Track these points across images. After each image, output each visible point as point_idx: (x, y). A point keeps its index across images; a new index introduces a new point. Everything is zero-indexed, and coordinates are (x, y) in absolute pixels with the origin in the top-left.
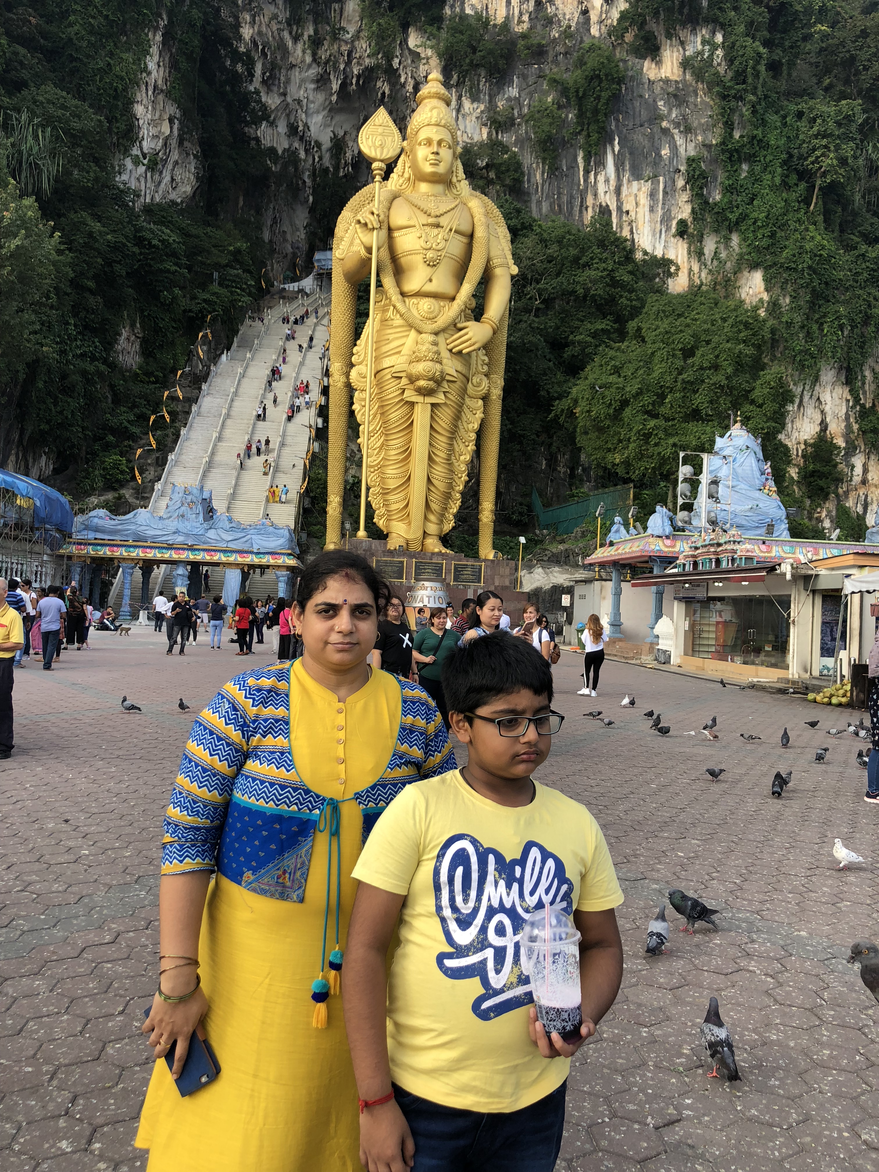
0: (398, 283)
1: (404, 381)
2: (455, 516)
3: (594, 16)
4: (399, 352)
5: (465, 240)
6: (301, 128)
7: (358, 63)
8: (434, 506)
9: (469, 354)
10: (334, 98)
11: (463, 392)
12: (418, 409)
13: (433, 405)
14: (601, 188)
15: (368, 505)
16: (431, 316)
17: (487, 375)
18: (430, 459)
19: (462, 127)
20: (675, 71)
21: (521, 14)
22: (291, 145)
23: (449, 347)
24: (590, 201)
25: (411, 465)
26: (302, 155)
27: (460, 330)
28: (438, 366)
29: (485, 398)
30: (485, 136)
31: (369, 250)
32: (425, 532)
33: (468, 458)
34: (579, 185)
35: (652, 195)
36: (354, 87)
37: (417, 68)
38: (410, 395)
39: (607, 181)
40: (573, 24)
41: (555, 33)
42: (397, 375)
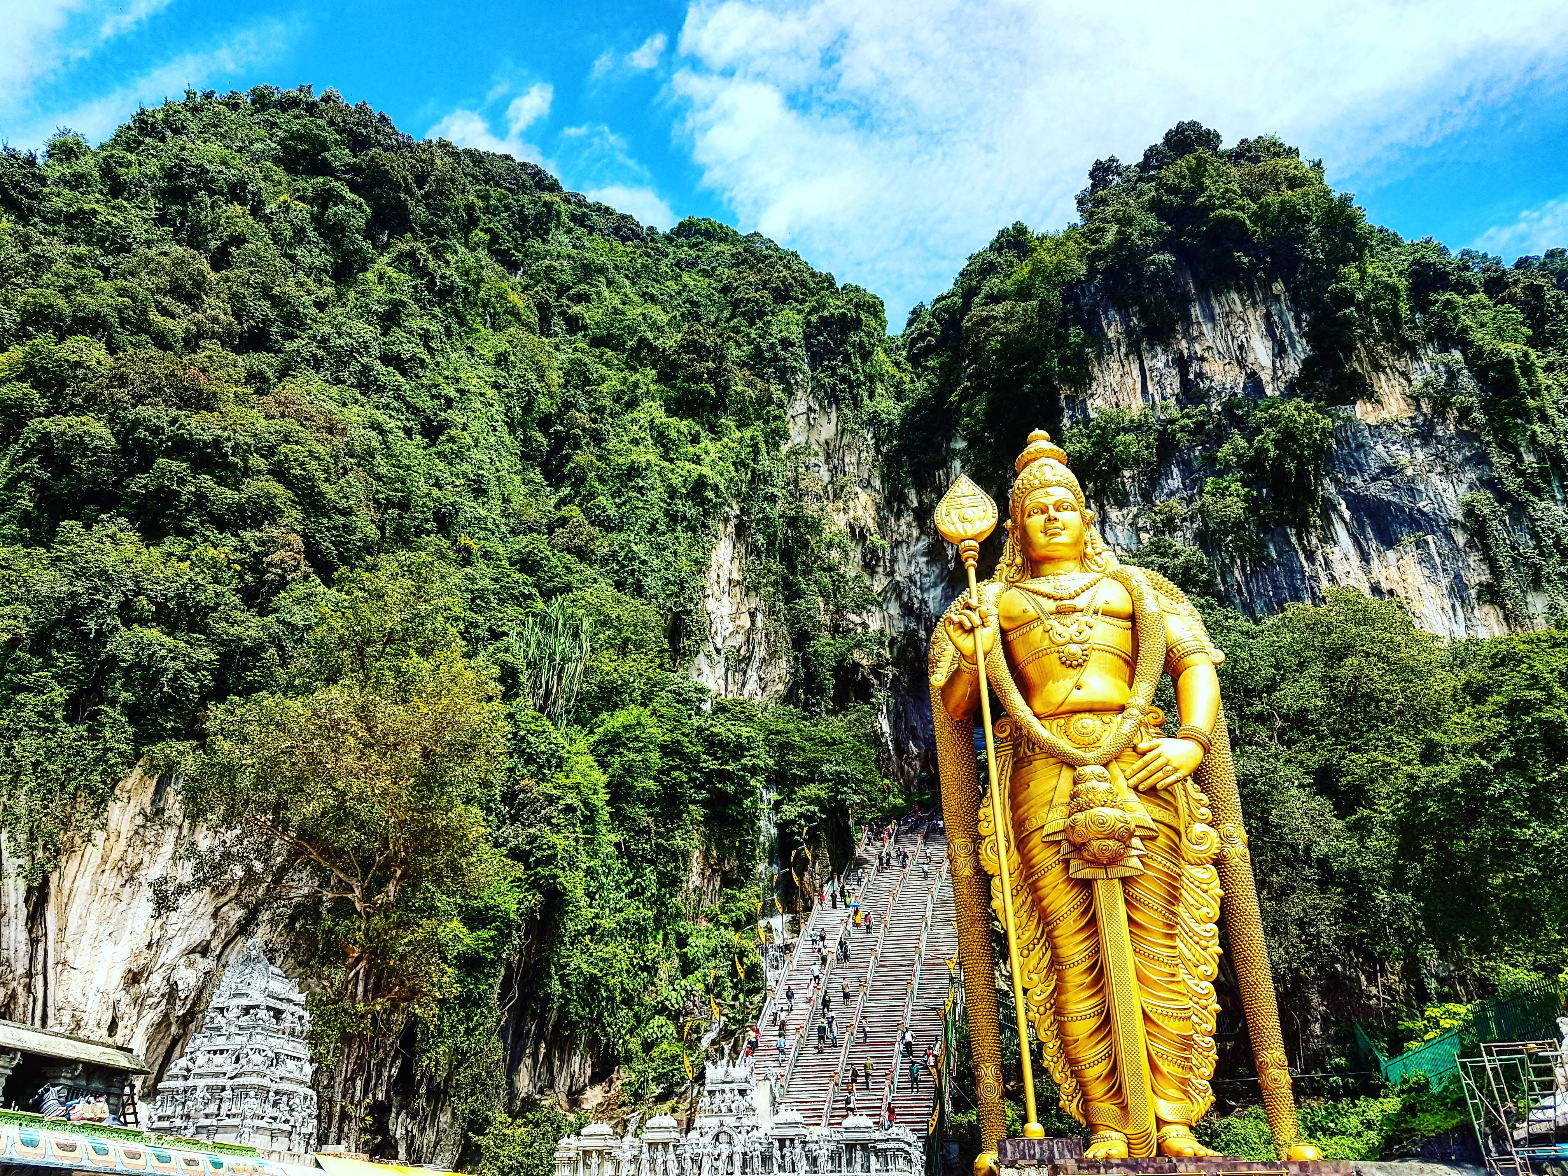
0: (1029, 701)
1: (1064, 847)
4: (1049, 803)
5: (1124, 624)
6: (917, 606)
8: (1166, 1066)
9: (1169, 789)
11: (1177, 854)
12: (1100, 890)
13: (1124, 880)
14: (1339, 569)
16: (1091, 739)
17: (1211, 824)
18: (1141, 975)
20: (1403, 406)
21: (1165, 400)
25: (1108, 990)
27: (1144, 754)
28: (1117, 813)
29: (1220, 864)
31: (972, 659)
32: (1157, 1118)
34: (1303, 571)
35: (1423, 561)
38: (1079, 871)
39: (1345, 558)
40: (1239, 391)
41: (1216, 407)
42: (1051, 839)
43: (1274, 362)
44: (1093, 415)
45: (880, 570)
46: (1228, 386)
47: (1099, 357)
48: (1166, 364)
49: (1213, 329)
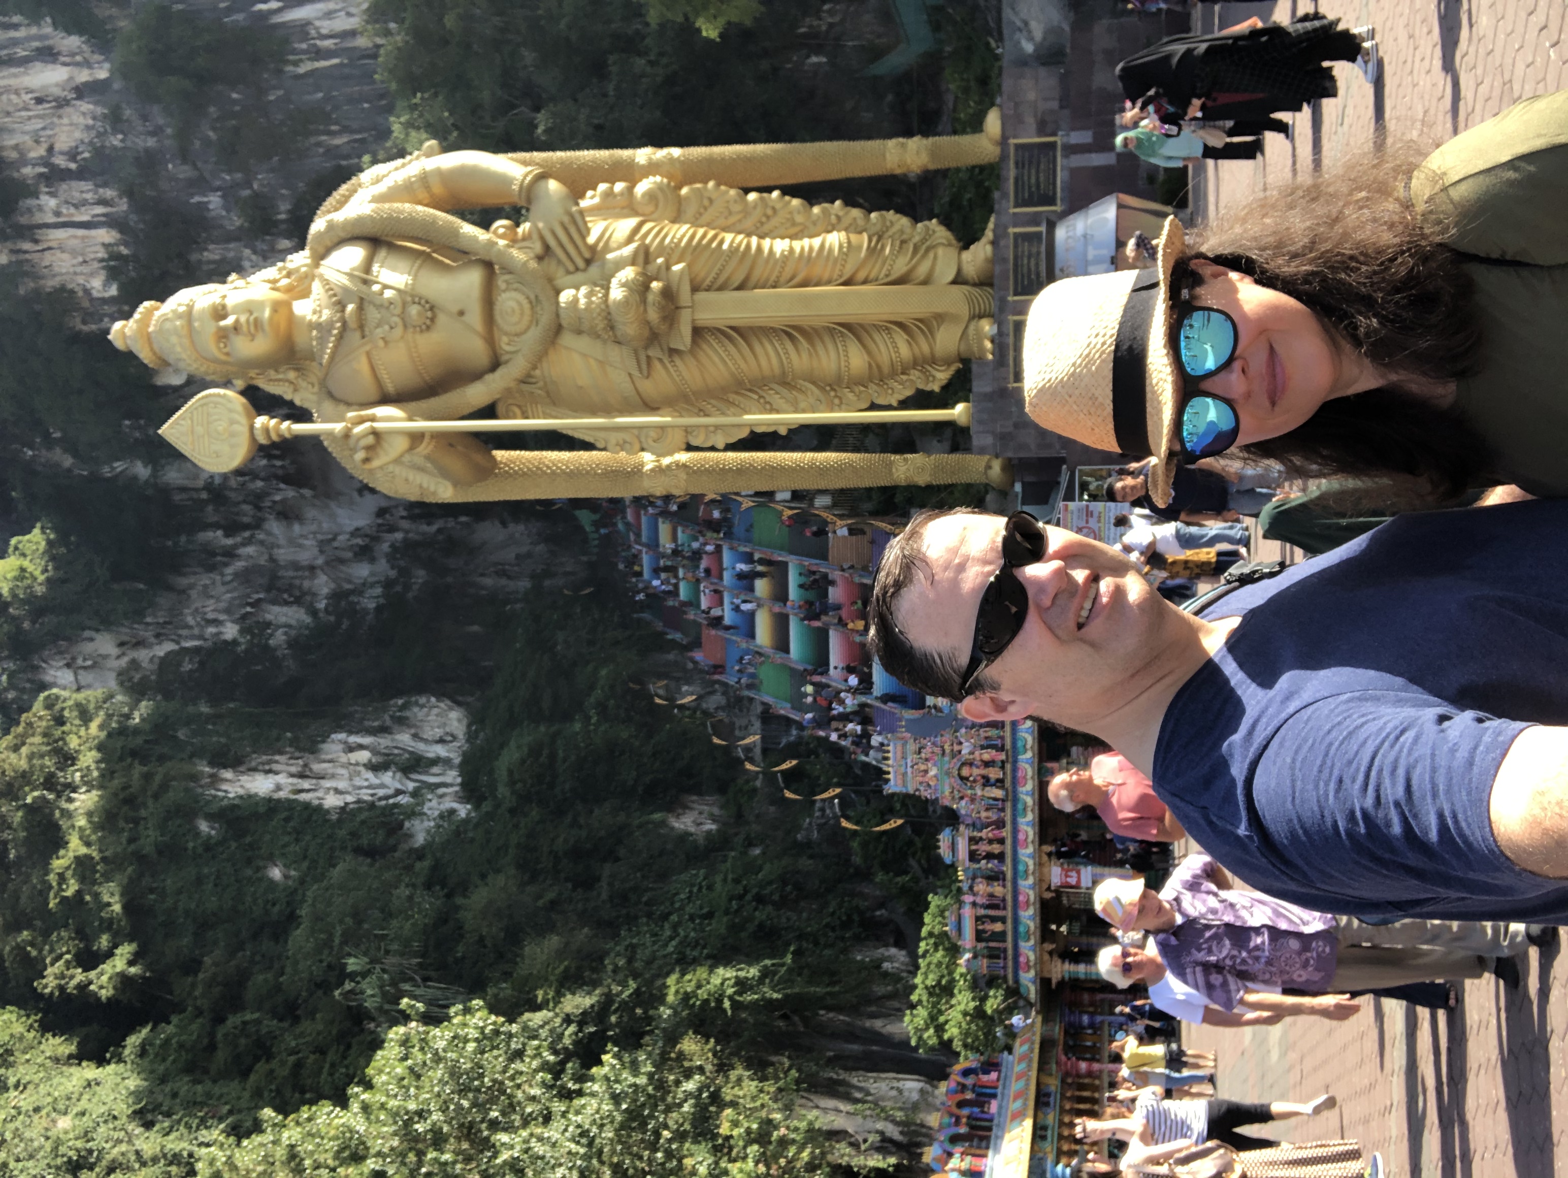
0: (476, 376)
1: (654, 351)
2: (916, 219)
3: (84, 76)
4: (600, 362)
5: (382, 253)
6: (359, 541)
8: (900, 267)
10: (307, 492)
12: (706, 317)
13: (695, 289)
14: (341, 24)
15: (904, 404)
16: (526, 306)
17: (633, 184)
18: (802, 284)
21: (102, 202)
22: (385, 555)
23: (581, 264)
25: (817, 323)
26: (399, 536)
27: (547, 248)
29: (679, 183)
32: (954, 282)
34: (341, 65)
36: (287, 462)
38: (680, 337)
40: (99, 110)
41: (116, 140)
42: (644, 366)
43: (65, 64)
44: (113, 291)
45: (306, 584)
46: (91, 122)
47: (36, 277)
48: (53, 194)
49: (11, 131)
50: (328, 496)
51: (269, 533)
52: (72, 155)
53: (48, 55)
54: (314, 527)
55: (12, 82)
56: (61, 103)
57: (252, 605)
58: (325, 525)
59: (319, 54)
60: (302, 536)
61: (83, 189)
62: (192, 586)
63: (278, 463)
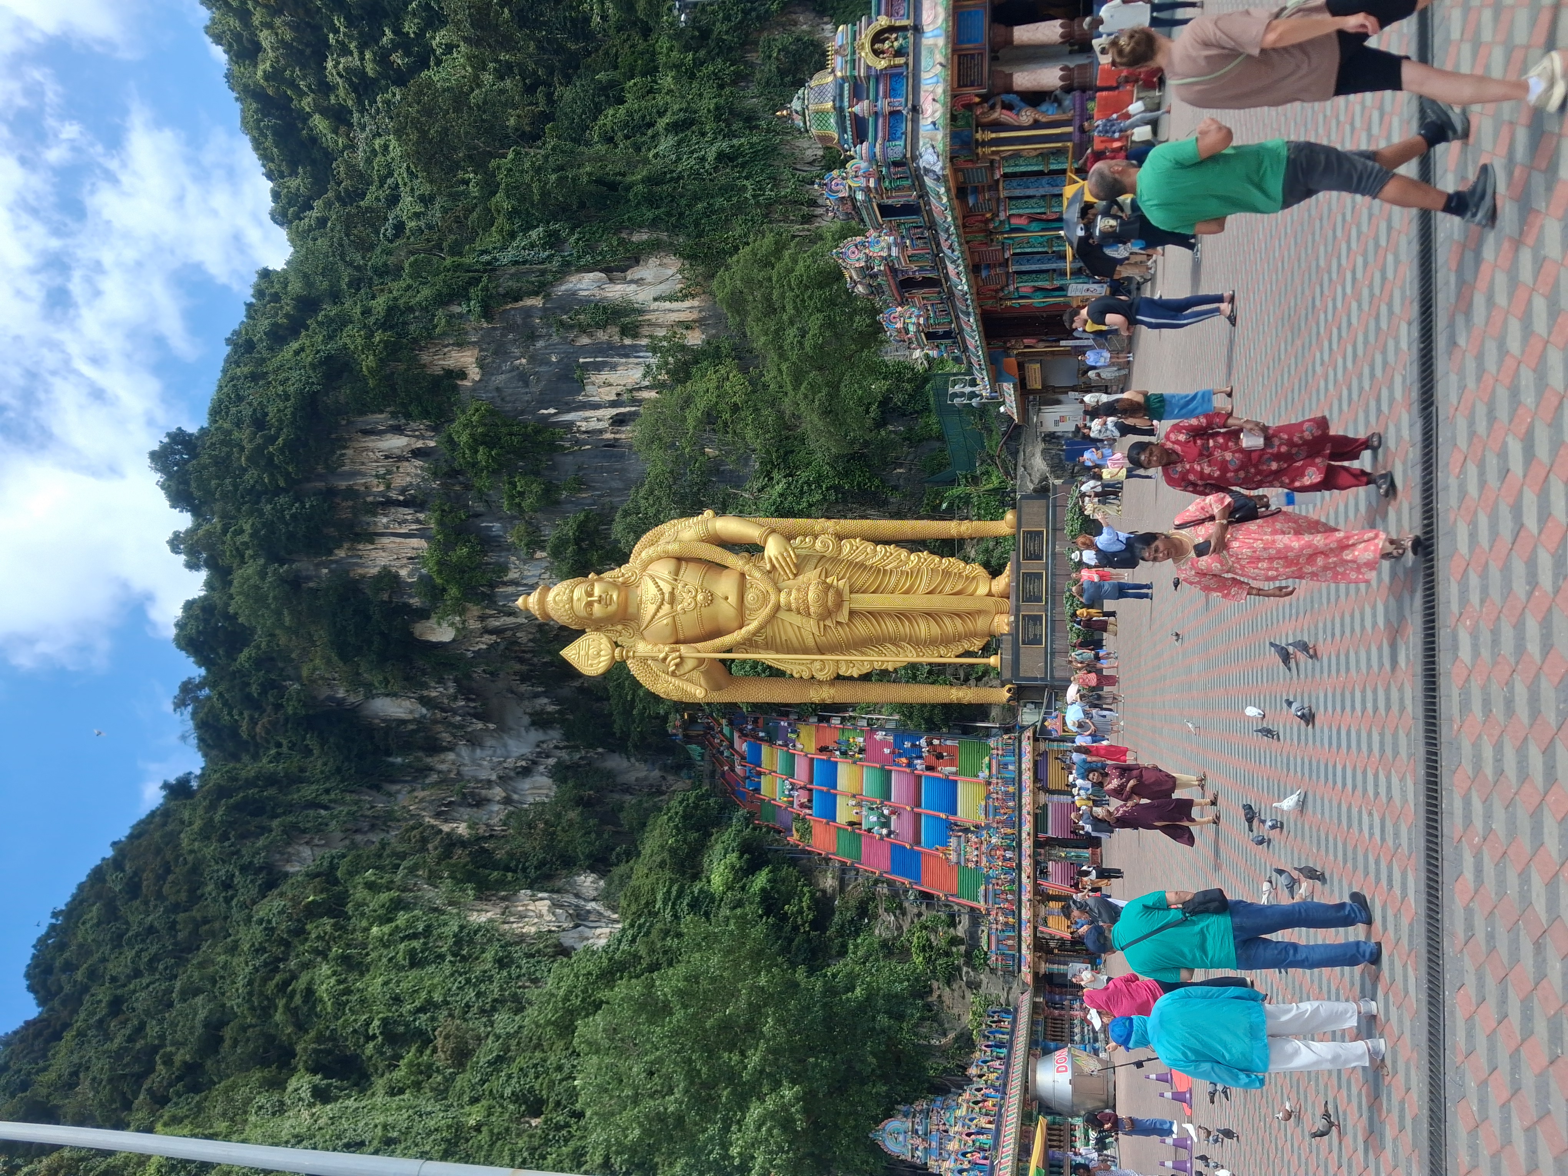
0: (730, 631)
1: (828, 622)
3: (420, 444)
4: (798, 627)
5: (684, 565)
6: (524, 763)
7: (455, 699)
8: (958, 588)
9: (797, 556)
10: (492, 726)
11: (835, 560)
13: (851, 592)
14: (594, 425)
17: (816, 537)
18: (907, 592)
19: (535, 580)
20: (468, 353)
21: (418, 521)
22: (542, 774)
23: (792, 576)
24: (608, 436)
25: (914, 612)
26: (552, 761)
27: (773, 566)
28: (812, 588)
29: (840, 537)
30: (544, 554)
31: (701, 661)
32: (988, 595)
33: (904, 553)
34: (592, 449)
35: (598, 367)
36: (478, 704)
37: (471, 631)
38: (844, 617)
39: (586, 419)
40: (426, 465)
41: (436, 484)
42: (821, 631)
43: (408, 436)
44: (415, 578)
45: (484, 792)
46: (419, 472)
47: (362, 567)
48: (385, 515)
49: (364, 475)
50: (503, 731)
51: (458, 755)
52: (403, 491)
53: (398, 430)
54: (490, 752)
55: (370, 445)
56: (400, 458)
57: (446, 805)
58: (499, 752)
59: (577, 442)
60: (483, 759)
61: (407, 513)
62: (398, 792)
63: (472, 705)
